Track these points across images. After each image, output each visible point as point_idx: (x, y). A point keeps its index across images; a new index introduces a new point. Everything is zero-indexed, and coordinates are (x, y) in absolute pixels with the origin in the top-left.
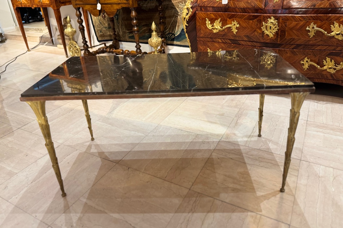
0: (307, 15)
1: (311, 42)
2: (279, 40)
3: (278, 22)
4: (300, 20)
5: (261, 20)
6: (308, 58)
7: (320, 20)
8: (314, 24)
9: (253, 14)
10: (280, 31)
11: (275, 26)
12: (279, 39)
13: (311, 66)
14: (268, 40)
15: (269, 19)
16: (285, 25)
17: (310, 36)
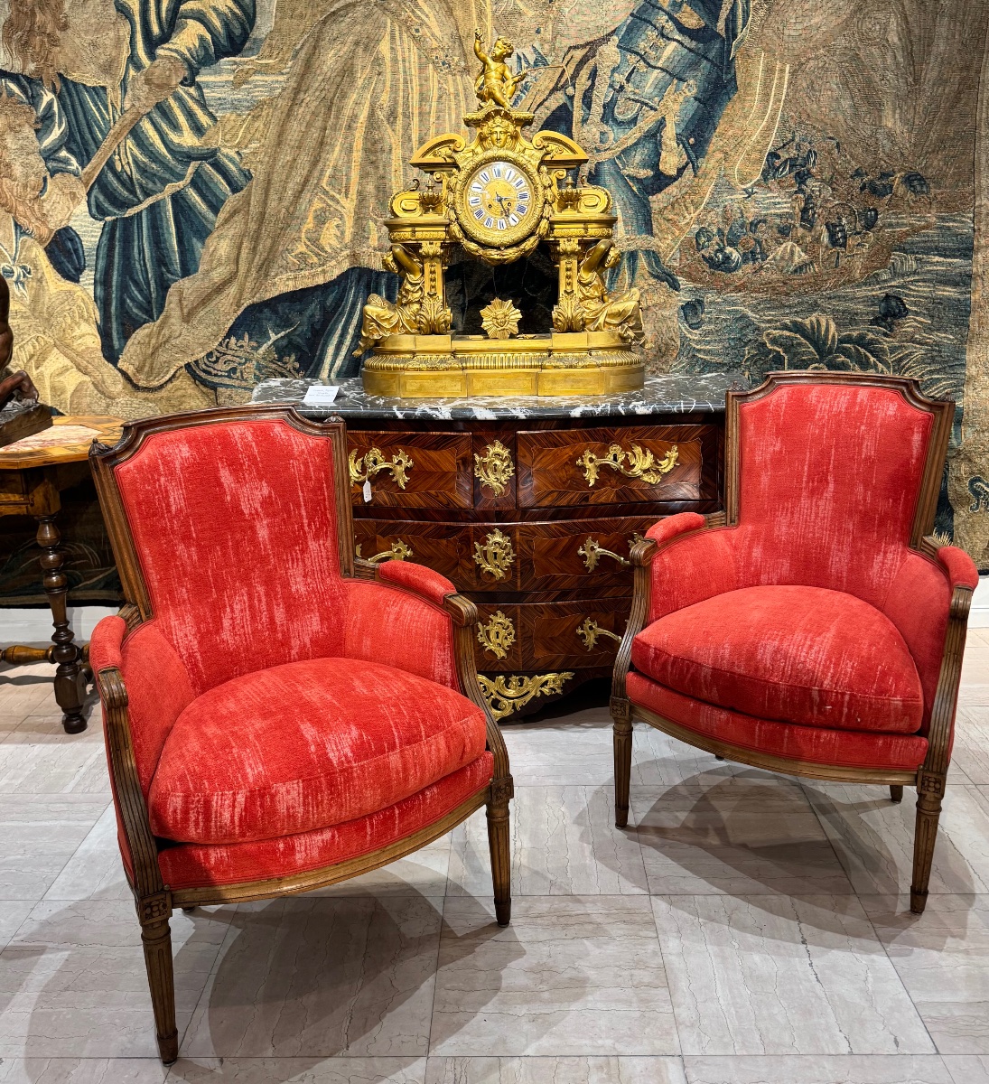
0: (575, 521)
1: (593, 582)
2: (519, 584)
3: (513, 542)
4: (561, 532)
5: (469, 539)
6: (592, 621)
7: (605, 531)
8: (594, 540)
9: (448, 523)
10: (519, 561)
11: (507, 551)
12: (519, 581)
13: (600, 638)
14: (492, 584)
15: (489, 536)
16: (530, 547)
17: (588, 568)
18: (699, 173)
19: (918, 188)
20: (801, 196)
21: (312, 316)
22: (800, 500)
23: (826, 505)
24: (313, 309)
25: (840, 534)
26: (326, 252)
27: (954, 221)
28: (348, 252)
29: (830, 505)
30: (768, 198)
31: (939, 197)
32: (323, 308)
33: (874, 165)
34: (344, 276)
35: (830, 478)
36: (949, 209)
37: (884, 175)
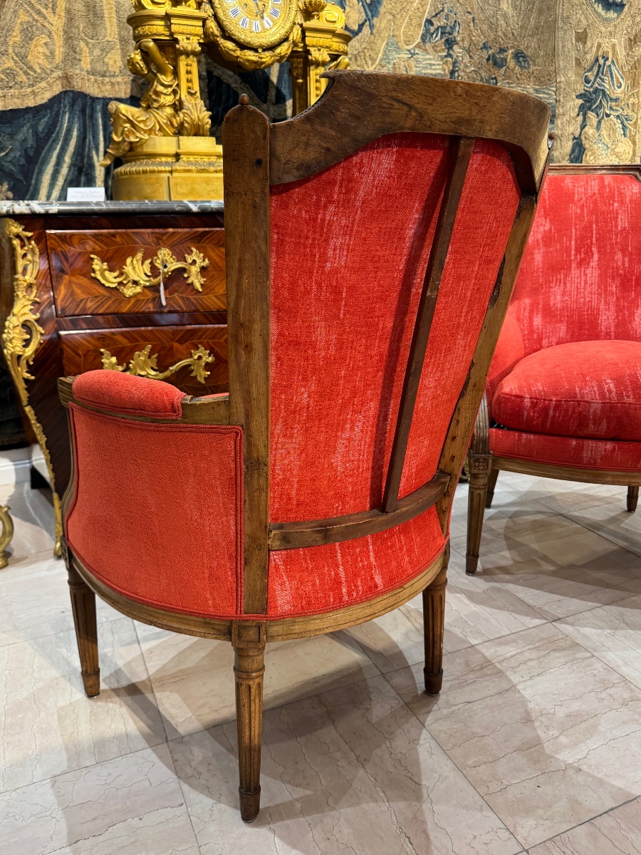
18: (374, 31)
19: (523, 63)
20: (449, 59)
21: (25, 140)
22: (570, 271)
23: (592, 273)
24: (25, 133)
25: (606, 296)
26: (35, 72)
27: (544, 93)
28: (60, 73)
29: (596, 273)
30: (426, 59)
31: (535, 72)
32: (36, 133)
33: (495, 40)
34: (55, 100)
35: (594, 249)
36: (541, 83)
37: (502, 50)
